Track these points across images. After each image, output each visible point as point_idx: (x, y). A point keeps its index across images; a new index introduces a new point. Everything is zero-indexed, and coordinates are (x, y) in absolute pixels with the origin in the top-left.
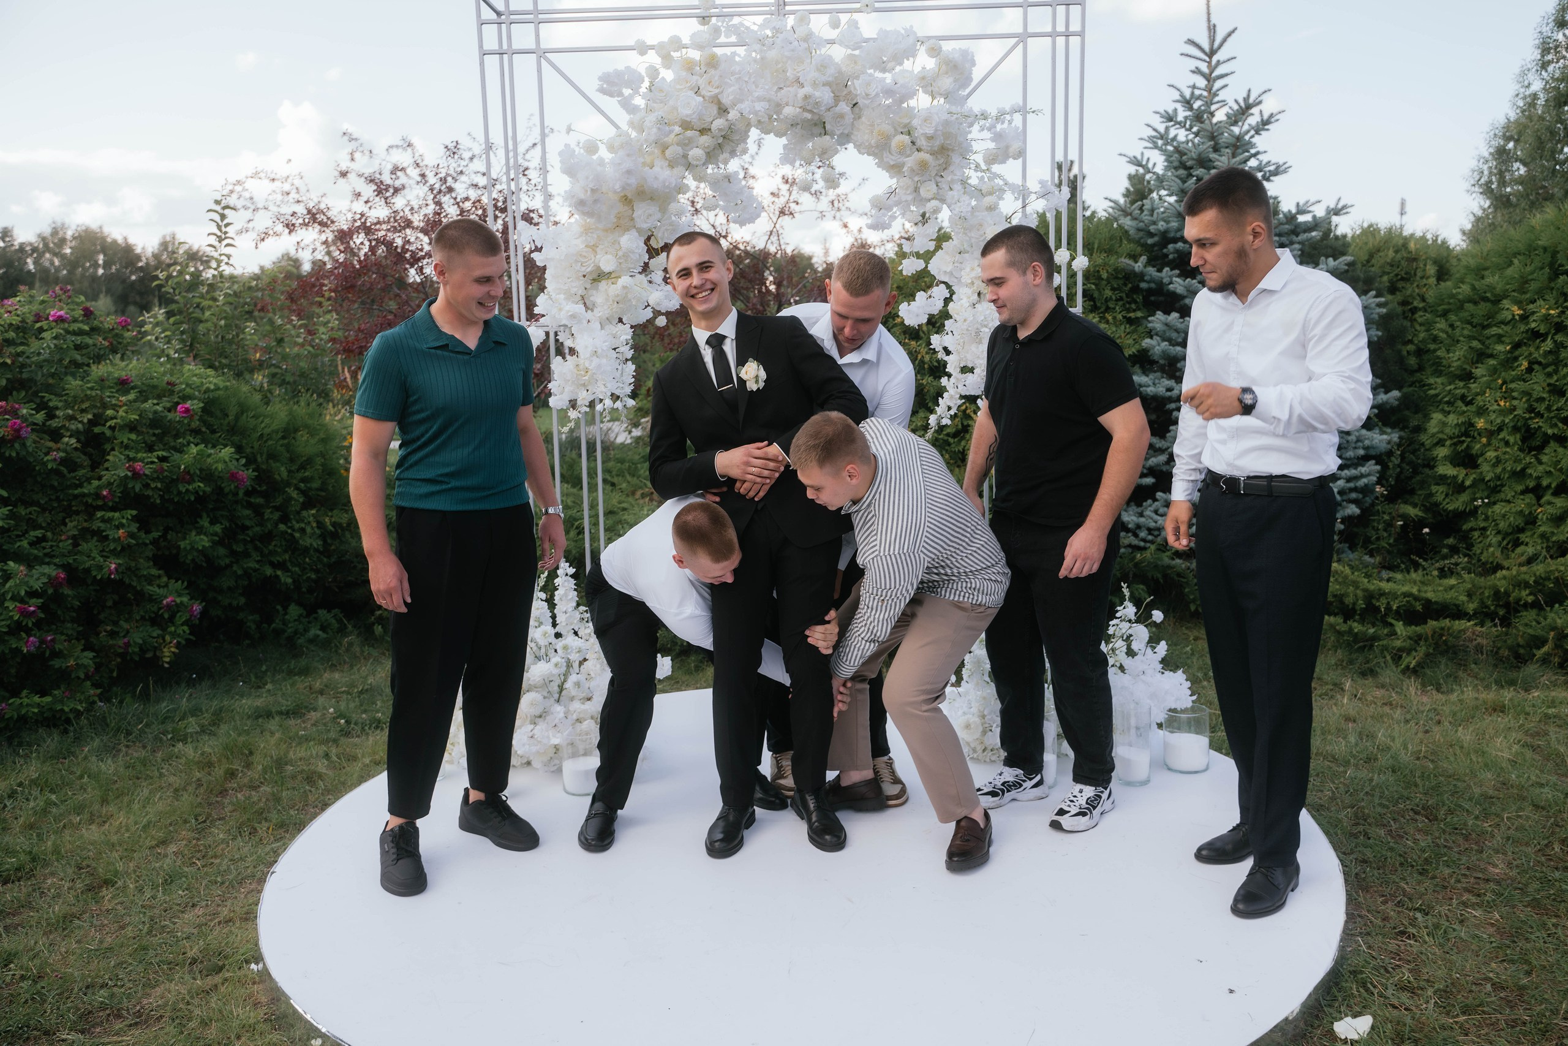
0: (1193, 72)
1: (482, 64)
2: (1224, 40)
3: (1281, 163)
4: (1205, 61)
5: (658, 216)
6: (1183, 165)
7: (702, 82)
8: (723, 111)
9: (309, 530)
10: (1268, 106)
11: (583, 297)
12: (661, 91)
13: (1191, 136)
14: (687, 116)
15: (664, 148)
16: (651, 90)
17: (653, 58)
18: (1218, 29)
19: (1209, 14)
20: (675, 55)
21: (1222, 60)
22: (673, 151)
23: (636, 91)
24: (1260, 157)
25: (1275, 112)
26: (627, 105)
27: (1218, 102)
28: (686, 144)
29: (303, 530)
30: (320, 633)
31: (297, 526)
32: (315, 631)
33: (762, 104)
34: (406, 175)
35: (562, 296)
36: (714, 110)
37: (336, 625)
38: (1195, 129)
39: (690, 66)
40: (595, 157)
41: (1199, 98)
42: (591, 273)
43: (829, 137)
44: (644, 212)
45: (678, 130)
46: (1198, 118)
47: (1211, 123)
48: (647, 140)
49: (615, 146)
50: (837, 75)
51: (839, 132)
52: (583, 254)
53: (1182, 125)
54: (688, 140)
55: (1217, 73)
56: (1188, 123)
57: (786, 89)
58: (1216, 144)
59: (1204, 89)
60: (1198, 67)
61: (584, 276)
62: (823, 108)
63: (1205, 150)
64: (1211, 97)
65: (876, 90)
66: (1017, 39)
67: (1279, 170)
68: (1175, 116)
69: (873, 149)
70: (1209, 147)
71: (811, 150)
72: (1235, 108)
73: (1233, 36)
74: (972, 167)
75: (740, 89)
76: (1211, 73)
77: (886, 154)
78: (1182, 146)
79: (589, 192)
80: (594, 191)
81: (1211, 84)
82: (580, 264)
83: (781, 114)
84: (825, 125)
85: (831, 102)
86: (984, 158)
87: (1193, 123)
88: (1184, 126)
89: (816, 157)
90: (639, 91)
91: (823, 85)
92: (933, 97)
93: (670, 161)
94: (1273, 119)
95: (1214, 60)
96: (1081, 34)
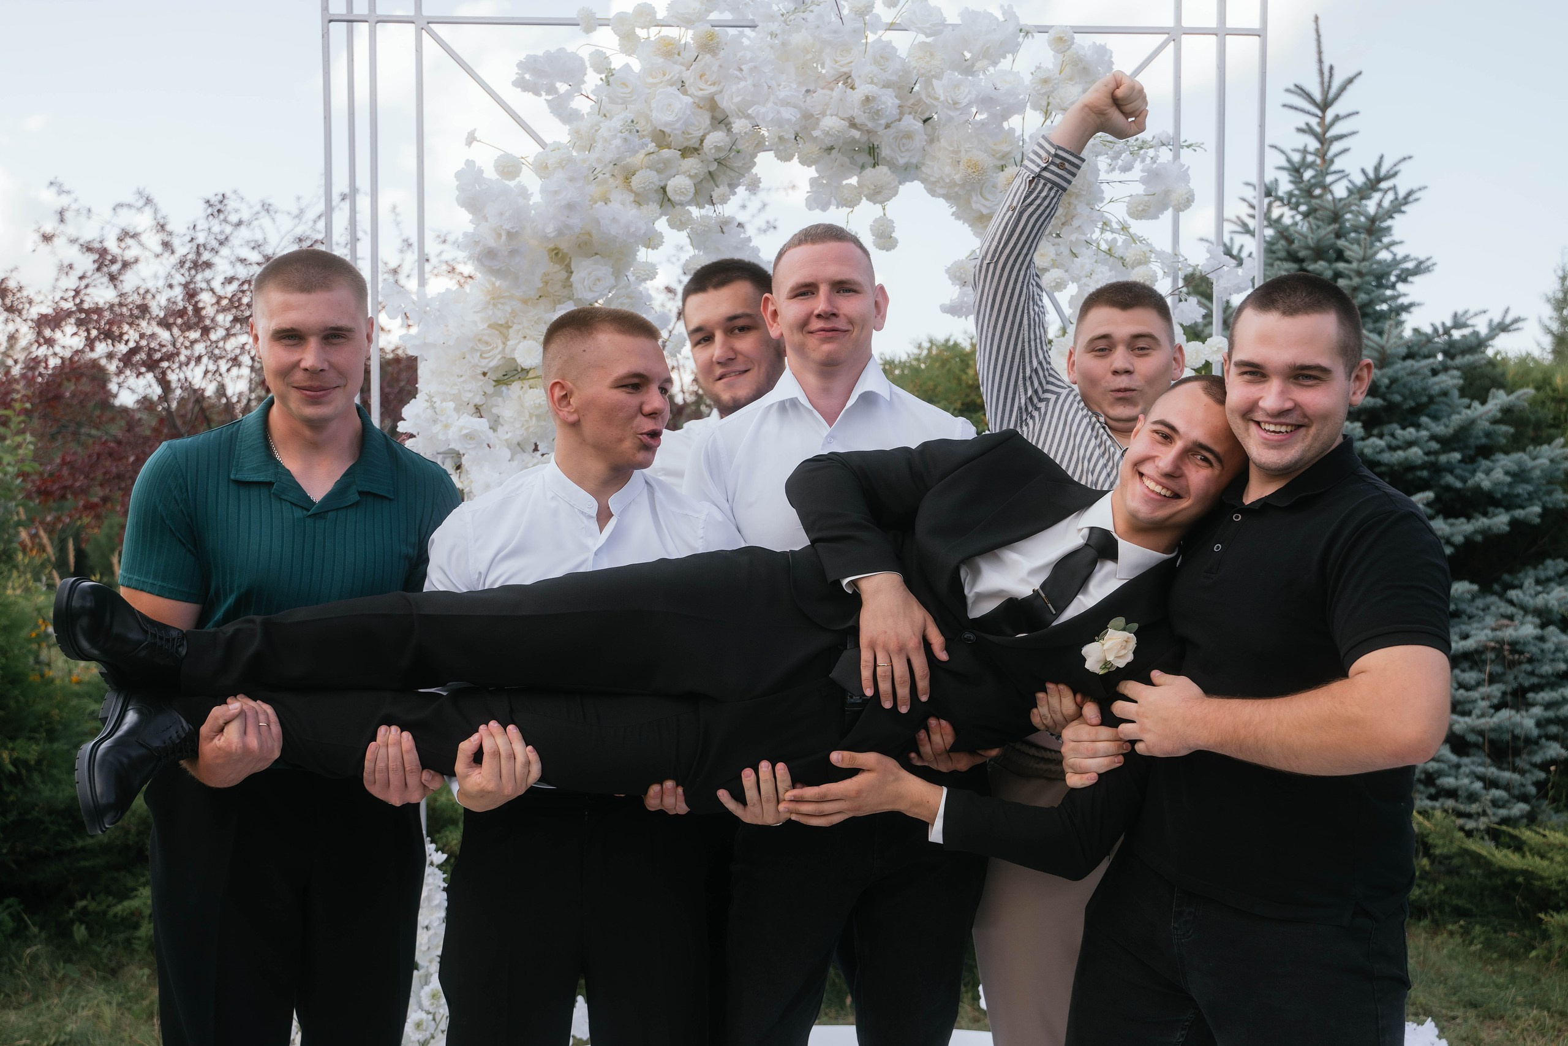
0: (1300, 130)
1: (326, 35)
2: (1343, 89)
3: (1422, 257)
4: (1317, 116)
5: (610, 281)
6: (1292, 257)
7: (689, 74)
8: (721, 121)
10: (1403, 185)
11: (480, 407)
13: (1299, 217)
14: (667, 124)
15: (628, 175)
16: (607, 84)
17: (606, 38)
18: (1336, 73)
19: (1320, 52)
20: (642, 33)
21: (1342, 113)
22: (645, 178)
23: (575, 87)
24: (1394, 249)
25: (1415, 187)
26: (560, 108)
27: (1335, 172)
28: (664, 168)
33: (792, 110)
35: (451, 405)
36: (706, 120)
38: (1303, 208)
39: (668, 50)
40: (512, 184)
41: (1311, 165)
42: (496, 369)
43: (883, 169)
44: (590, 274)
45: (652, 146)
46: (1308, 193)
47: (1327, 201)
48: (599, 160)
49: (546, 167)
50: (901, 73)
51: (902, 161)
52: (486, 338)
53: (1286, 202)
54: (664, 164)
55: (1332, 133)
56: (1294, 200)
57: (820, 91)
58: (1341, 228)
59: (1316, 153)
60: (1307, 124)
61: (484, 374)
62: (883, 122)
63: (1325, 235)
64: (1326, 165)
65: (969, 96)
66: (1166, 36)
67: (1420, 269)
68: (1276, 190)
69: (956, 189)
70: (1331, 232)
71: (855, 188)
72: (1359, 180)
73: (1357, 82)
74: (1100, 225)
75: (754, 85)
76: (1325, 133)
77: (974, 198)
78: (1292, 229)
79: (504, 238)
80: (510, 235)
81: (1325, 147)
82: (478, 354)
83: (814, 129)
84: (877, 151)
85: (895, 112)
86: (1129, 208)
87: (1302, 200)
88: (1289, 203)
89: (864, 198)
90: (583, 86)
91: (884, 87)
92: (1047, 114)
93: (637, 194)
94: (1411, 199)
95: (1330, 114)
96: (1260, 33)
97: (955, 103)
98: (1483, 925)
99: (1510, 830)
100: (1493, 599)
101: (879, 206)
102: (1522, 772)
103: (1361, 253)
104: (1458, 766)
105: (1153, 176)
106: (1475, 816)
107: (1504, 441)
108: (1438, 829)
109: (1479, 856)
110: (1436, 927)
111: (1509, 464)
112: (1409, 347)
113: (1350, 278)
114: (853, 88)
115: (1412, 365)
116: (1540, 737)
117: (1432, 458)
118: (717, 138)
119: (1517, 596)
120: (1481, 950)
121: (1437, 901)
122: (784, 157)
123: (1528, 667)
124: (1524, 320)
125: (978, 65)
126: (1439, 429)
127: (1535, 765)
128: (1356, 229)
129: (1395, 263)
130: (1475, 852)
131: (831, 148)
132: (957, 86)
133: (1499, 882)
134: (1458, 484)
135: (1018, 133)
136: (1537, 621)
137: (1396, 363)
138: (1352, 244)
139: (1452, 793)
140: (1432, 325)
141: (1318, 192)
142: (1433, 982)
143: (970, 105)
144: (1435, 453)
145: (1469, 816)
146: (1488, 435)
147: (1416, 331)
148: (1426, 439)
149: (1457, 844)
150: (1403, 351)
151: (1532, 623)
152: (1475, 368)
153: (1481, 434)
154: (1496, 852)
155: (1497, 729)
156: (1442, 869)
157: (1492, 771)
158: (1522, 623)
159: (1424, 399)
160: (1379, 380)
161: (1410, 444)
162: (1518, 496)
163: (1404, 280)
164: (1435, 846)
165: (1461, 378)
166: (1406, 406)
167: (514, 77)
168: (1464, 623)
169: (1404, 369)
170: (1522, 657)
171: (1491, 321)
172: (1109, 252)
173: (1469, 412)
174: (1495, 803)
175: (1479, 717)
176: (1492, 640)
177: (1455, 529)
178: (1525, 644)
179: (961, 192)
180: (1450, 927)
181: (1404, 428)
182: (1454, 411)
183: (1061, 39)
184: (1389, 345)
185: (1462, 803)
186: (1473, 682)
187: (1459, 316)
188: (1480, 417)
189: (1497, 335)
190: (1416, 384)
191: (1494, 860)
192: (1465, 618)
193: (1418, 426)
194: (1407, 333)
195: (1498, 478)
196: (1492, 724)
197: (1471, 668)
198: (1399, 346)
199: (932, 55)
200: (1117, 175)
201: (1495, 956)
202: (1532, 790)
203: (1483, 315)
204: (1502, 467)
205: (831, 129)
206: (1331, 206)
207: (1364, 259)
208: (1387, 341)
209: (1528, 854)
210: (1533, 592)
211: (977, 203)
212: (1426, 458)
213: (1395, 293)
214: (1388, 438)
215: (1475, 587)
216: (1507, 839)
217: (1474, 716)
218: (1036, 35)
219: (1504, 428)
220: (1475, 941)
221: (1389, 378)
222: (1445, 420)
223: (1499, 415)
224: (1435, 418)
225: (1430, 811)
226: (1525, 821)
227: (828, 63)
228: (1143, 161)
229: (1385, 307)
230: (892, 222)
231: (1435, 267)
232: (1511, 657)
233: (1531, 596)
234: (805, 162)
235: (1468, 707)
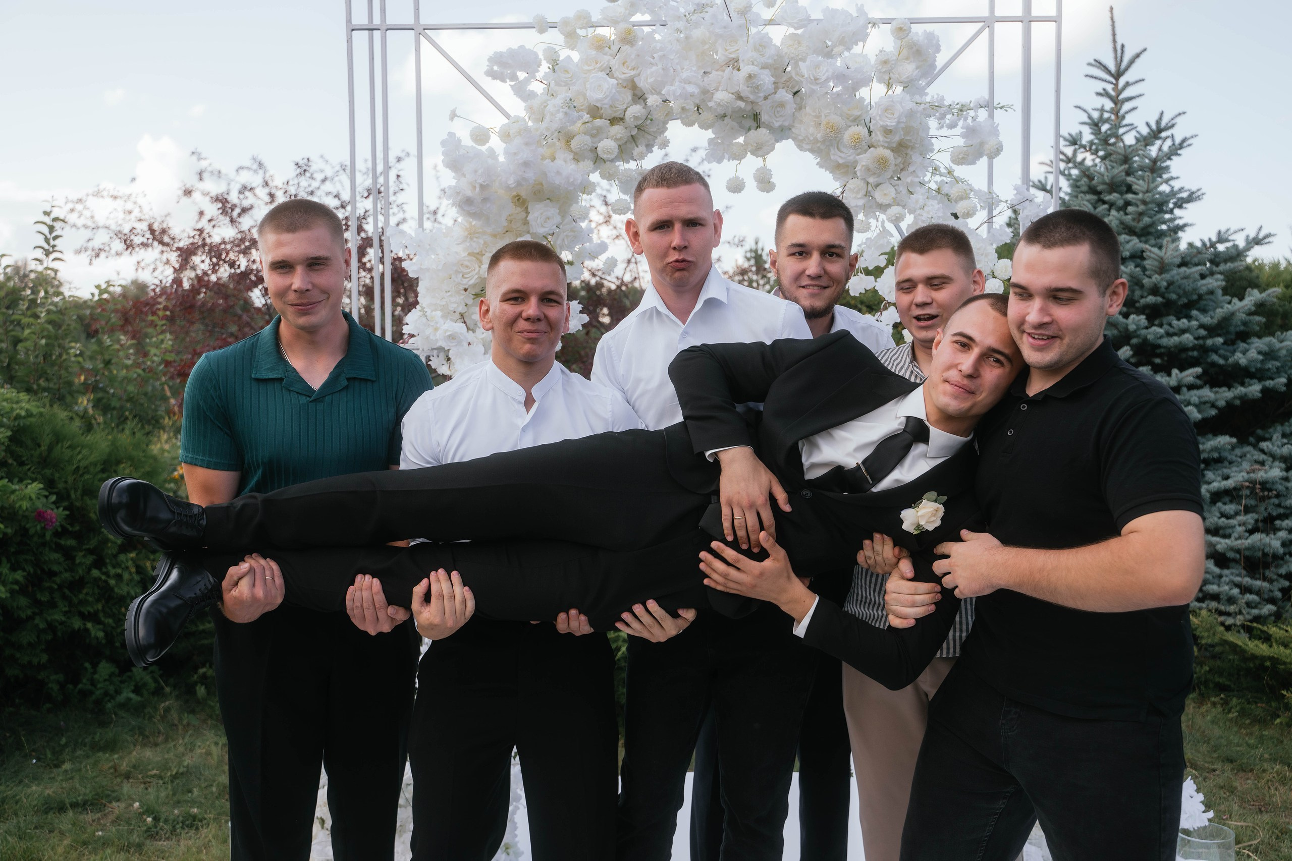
0: (1098, 94)
1: (349, 41)
2: (1132, 62)
3: (1194, 189)
4: (1112, 83)
5: (558, 219)
6: (1093, 190)
7: (615, 63)
8: (639, 97)
9: (126, 576)
10: (1179, 133)
11: (462, 315)
12: (567, 71)
13: (1098, 160)
14: (598, 100)
15: (569, 139)
16: (554, 71)
17: (555, 37)
18: (1126, 49)
19: (1114, 35)
20: (581, 32)
21: (1131, 80)
22: (581, 141)
23: (532, 74)
24: (1172, 183)
25: (1188, 136)
26: (521, 91)
27: (1126, 125)
28: (596, 134)
29: (119, 577)
30: (132, 695)
31: (113, 571)
32: (127, 694)
34: (255, 195)
35: (439, 313)
36: (628, 96)
37: (152, 685)
38: (1101, 153)
39: (601, 45)
40: (484, 148)
41: (1107, 121)
42: (474, 286)
43: (763, 131)
44: (542, 214)
45: (586, 117)
46: (1105, 141)
47: (1120, 147)
48: (547, 129)
49: (509, 135)
50: (776, 58)
51: (777, 125)
52: (466, 263)
53: (1088, 149)
54: (597, 130)
55: (1124, 95)
56: (1094, 147)
57: (714, 73)
58: (1130, 168)
59: (1111, 111)
60: (1104, 89)
61: (466, 290)
62: (762, 95)
63: (1118, 174)
64: (1119, 120)
65: (827, 74)
66: (983, 24)
67: (1192, 197)
68: (1081, 140)
69: (818, 145)
70: (1122, 171)
71: (742, 145)
72: (1145, 131)
73: (1142, 56)
74: (930, 169)
75: (663, 69)
76: (1118, 96)
77: (832, 152)
78: (1092, 169)
79: (478, 189)
80: (483, 187)
81: (1118, 106)
82: (461, 275)
83: (710, 101)
84: (759, 117)
85: (771, 87)
86: (952, 156)
87: (1100, 147)
88: (1090, 149)
89: (749, 153)
90: (537, 74)
91: (763, 68)
92: (889, 86)
93: (575, 154)
94: (1185, 144)
95: (1122, 81)
96: (1057, 20)
97: (816, 79)
98: (1238, 697)
99: (1260, 626)
100: (1249, 449)
101: (760, 159)
102: (1271, 581)
103: (1146, 186)
104: (1220, 576)
105: (970, 132)
106: (1234, 615)
107: (1257, 328)
108: (1204, 625)
109: (1236, 645)
110: (1202, 699)
111: (1261, 346)
112: (1182, 258)
113: (1137, 206)
114: (739, 70)
115: (1185, 272)
116: (1285, 554)
117: (1201, 342)
118: (636, 110)
119: (1267, 446)
120: (1237, 717)
121: (1203, 679)
122: (689, 123)
123: (1276, 501)
124: (1274, 235)
125: (836, 50)
126: (1206, 320)
127: (1281, 576)
128: (1142, 168)
129: (1173, 193)
130: (1232, 643)
131: (725, 116)
132: (817, 66)
133: (1252, 665)
134: (1221, 362)
135: (868, 101)
136: (1283, 465)
137: (1171, 270)
138: (1139, 180)
139: (1215, 597)
140: (1201, 240)
141: (1112, 140)
142: (1199, 742)
143: (827, 80)
144: (1204, 338)
145: (1228, 614)
146: (1245, 323)
147: (1191, 245)
148: (1195, 327)
149: (1219, 635)
150: (1178, 261)
151: (1279, 467)
152: (1236, 273)
153: (1239, 323)
154: (1249, 643)
155: (1251, 548)
156: (1208, 654)
157: (1247, 581)
158: (1271, 467)
159: (1195, 297)
160: (1158, 283)
161: (1183, 331)
162: (1269, 370)
163: (1180, 207)
164: (1202, 638)
165: (1223, 280)
166: (1180, 303)
167: (486, 68)
168: (1226, 467)
169: (1178, 274)
170: (1270, 494)
171: (1248, 236)
172: (938, 191)
173: (1229, 306)
174: (1249, 605)
175: (1236, 539)
176: (1247, 481)
177: (1218, 396)
178: (1273, 483)
179: (822, 147)
180: (1213, 699)
181: (1179, 319)
182: (1218, 305)
183: (901, 29)
184: (1167, 256)
185: (1223, 604)
186: (1232, 513)
187: (1222, 233)
188: (1239, 310)
189: (1252, 247)
190: (1188, 285)
191: (1247, 649)
192: (1226, 463)
193: (1189, 317)
194: (1183, 246)
195: (1252, 357)
196: (1247, 545)
197: (1231, 502)
198: (1174, 257)
199: (799, 43)
200: (945, 131)
201: (1248, 721)
202: (1279, 595)
203: (1241, 232)
204: (1256, 348)
205: (721, 101)
206: (1122, 151)
207: (1147, 191)
208: (1165, 253)
209: (1274, 644)
210: (1280, 444)
211: (834, 155)
212: (1196, 342)
213: (1172, 216)
214: (1166, 327)
215: (1234, 440)
216: (1259, 632)
217: (1233, 538)
218: (881, 25)
219: (1257, 318)
220: (1233, 710)
221: (1167, 281)
222: (1211, 313)
223: (1253, 308)
224: (1204, 311)
225: (1198, 611)
226: (1273, 618)
227: (720, 51)
228: (966, 119)
229: (1164, 227)
230: (770, 171)
231: (1204, 196)
232: (1261, 494)
233: (1278, 446)
234: (704, 126)
235: (1228, 531)
